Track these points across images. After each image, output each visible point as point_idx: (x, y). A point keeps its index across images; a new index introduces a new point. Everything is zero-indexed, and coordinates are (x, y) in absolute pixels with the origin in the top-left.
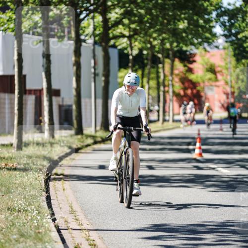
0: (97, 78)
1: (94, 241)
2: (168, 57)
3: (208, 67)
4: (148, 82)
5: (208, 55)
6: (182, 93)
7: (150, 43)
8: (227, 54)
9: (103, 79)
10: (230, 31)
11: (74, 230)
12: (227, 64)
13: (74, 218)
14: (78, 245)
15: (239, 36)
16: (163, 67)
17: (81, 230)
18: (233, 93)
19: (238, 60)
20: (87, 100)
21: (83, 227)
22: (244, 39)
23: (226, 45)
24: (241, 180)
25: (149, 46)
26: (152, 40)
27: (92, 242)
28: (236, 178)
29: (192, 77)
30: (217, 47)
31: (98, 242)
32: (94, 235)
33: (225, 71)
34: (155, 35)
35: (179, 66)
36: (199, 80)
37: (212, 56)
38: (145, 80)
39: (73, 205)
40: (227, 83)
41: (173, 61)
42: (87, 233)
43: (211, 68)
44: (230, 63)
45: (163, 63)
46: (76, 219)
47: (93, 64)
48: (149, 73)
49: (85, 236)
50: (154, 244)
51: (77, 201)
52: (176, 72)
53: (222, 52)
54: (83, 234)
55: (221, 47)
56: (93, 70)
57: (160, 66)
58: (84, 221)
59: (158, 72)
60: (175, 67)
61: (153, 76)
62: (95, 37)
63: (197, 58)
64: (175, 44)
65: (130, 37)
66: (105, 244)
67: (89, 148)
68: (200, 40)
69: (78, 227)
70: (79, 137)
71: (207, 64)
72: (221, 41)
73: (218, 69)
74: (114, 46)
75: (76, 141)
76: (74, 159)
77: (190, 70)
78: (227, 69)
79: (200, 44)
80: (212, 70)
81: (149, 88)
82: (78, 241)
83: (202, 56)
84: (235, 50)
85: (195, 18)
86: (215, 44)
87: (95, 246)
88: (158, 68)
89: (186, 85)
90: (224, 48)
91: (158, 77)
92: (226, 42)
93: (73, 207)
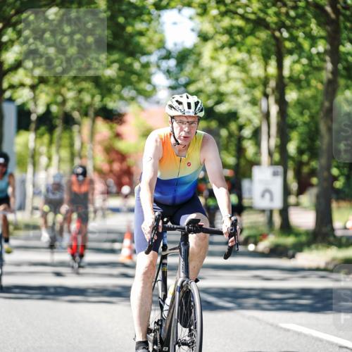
2: (86, 115)
4: (58, 151)
6: (106, 167)
10: (177, 79)
16: (80, 132)
25: (59, 99)
26: (64, 90)
29: (122, 145)
30: (158, 103)
34: (69, 84)
35: (103, 128)
38: (54, 149)
41: (94, 121)
45: (79, 124)
48: (60, 138)
52: (98, 137)
57: (75, 128)
60: (96, 130)
61: (65, 142)
64: (98, 98)
65: (33, 87)
68: (133, 93)
72: (163, 94)
74: (11, 100)
77: (118, 136)
79: (133, 99)
81: (60, 160)
85: (128, 60)
88: (71, 131)
89: (114, 156)
91: (72, 145)
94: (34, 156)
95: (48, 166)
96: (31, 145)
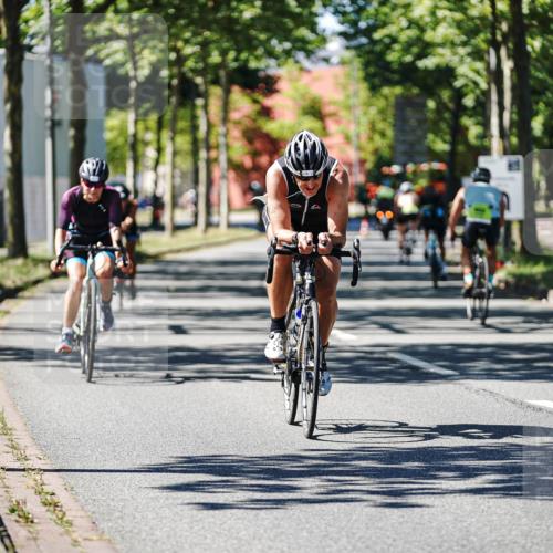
0: (57, 131)
1: (53, 494)
2: (216, 82)
3: (306, 103)
4: (173, 139)
5: (306, 78)
6: (248, 163)
7: (177, 51)
8: (348, 76)
9: (72, 132)
10: (354, 24)
11: (9, 470)
12: (348, 97)
13: (9, 443)
14: (18, 503)
15: (377, 36)
16: (205, 107)
17: (24, 470)
18: (362, 162)
19: (374, 89)
20: (37, 180)
21: (28, 464)
22: (387, 40)
23: (348, 54)
24: (382, 356)
25: (173, 56)
26: (180, 44)
27: (48, 497)
28: (371, 353)
29: (271, 127)
30: (326, 60)
31: (63, 498)
32: (53, 482)
33: (343, 113)
34: (187, 35)
35: (242, 103)
36: (286, 134)
37: (315, 80)
38: (166, 134)
39: (5, 415)
40: (348, 139)
41: (227, 92)
42: (38, 477)
43: (313, 107)
44: (356, 94)
45: (205, 95)
46: (13, 447)
47: (48, 100)
48: (175, 119)
49: (32, 483)
50: (186, 502)
51: (15, 405)
52: (234, 116)
53: (338, 70)
54: (30, 479)
55: (335, 60)
56: (48, 113)
57: (199, 102)
58: (32, 451)
59: (194, 118)
60: (232, 106)
61: (182, 124)
62: (53, 40)
63: (281, 85)
64: (232, 55)
66: (77, 501)
67: (40, 286)
68: (287, 45)
69: (17, 465)
70: (20, 261)
71: (303, 96)
72: (335, 46)
73: (328, 109)
75: (12, 273)
76: (7, 313)
77: (266, 112)
78: (349, 108)
79: (288, 53)
80: (315, 111)
81: (175, 153)
82: (17, 496)
83: (292, 80)
84: (366, 65)
86: (322, 54)
87: (56, 505)
88: (194, 107)
89: (258, 145)
90: (343, 63)
91: (195, 128)
92: (348, 48)
93: (7, 421)
94: (135, 144)
95: (157, 162)
96: (131, 130)
